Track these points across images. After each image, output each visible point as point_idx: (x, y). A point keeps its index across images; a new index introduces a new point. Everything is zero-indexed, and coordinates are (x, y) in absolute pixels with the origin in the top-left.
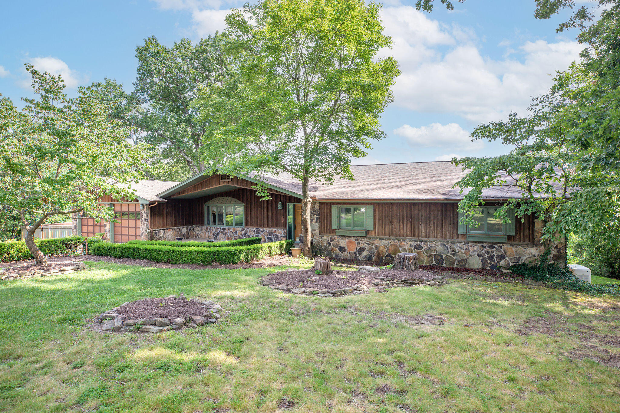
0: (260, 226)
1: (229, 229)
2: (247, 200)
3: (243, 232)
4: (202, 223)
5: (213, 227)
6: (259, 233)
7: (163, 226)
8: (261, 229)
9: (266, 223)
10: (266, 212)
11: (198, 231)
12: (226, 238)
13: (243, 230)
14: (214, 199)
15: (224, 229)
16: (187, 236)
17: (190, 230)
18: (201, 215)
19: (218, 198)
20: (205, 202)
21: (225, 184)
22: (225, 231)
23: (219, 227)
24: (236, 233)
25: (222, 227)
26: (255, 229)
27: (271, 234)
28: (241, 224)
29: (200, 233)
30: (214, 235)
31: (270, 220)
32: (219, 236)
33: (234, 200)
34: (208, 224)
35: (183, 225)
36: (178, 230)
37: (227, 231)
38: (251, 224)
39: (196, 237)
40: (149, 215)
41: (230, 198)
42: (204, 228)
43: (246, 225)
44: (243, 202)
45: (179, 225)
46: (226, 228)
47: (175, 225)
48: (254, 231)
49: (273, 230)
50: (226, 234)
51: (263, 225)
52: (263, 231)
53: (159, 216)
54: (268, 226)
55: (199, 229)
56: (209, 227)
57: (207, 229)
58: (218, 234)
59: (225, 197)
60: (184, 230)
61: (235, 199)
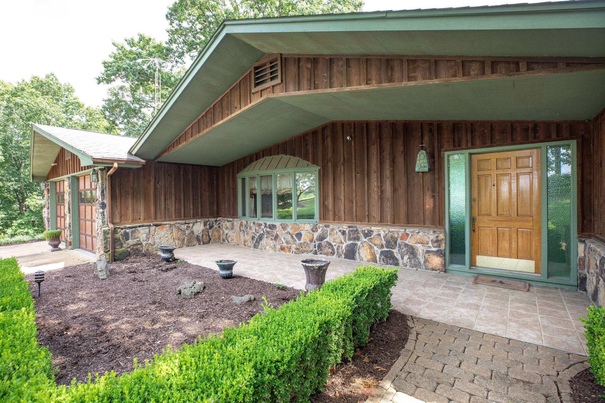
0: (360, 220)
1: (284, 227)
2: (324, 155)
3: (316, 235)
4: (234, 215)
5: (251, 221)
6: (358, 239)
7: (147, 217)
8: (363, 227)
9: (375, 212)
10: (375, 183)
11: (227, 228)
12: (278, 247)
13: (314, 230)
14: (254, 163)
15: (273, 227)
16: (206, 238)
17: (211, 227)
18: (232, 198)
19: (261, 160)
20: (239, 170)
21: (264, 97)
22: (275, 232)
23: (262, 221)
24: (299, 235)
25: (269, 222)
26: (345, 227)
27: (391, 242)
28: (311, 216)
29: (230, 233)
30: (253, 238)
31: (388, 205)
32: (264, 242)
33: (294, 159)
34: (244, 214)
35: (195, 216)
36: (184, 227)
37: (278, 230)
38: (335, 214)
39: (224, 240)
40: (107, 193)
41: (286, 157)
42: (237, 223)
43: (324, 217)
44: (315, 162)
45: (186, 217)
46: (278, 223)
47: (179, 216)
48: (344, 233)
49: (398, 231)
50: (276, 237)
51: (367, 218)
52: (368, 234)
53: (135, 196)
54: (382, 221)
55: (228, 224)
56: (244, 222)
57: (241, 225)
58: (261, 238)
59: (276, 157)
60: (199, 227)
61: (297, 158)
